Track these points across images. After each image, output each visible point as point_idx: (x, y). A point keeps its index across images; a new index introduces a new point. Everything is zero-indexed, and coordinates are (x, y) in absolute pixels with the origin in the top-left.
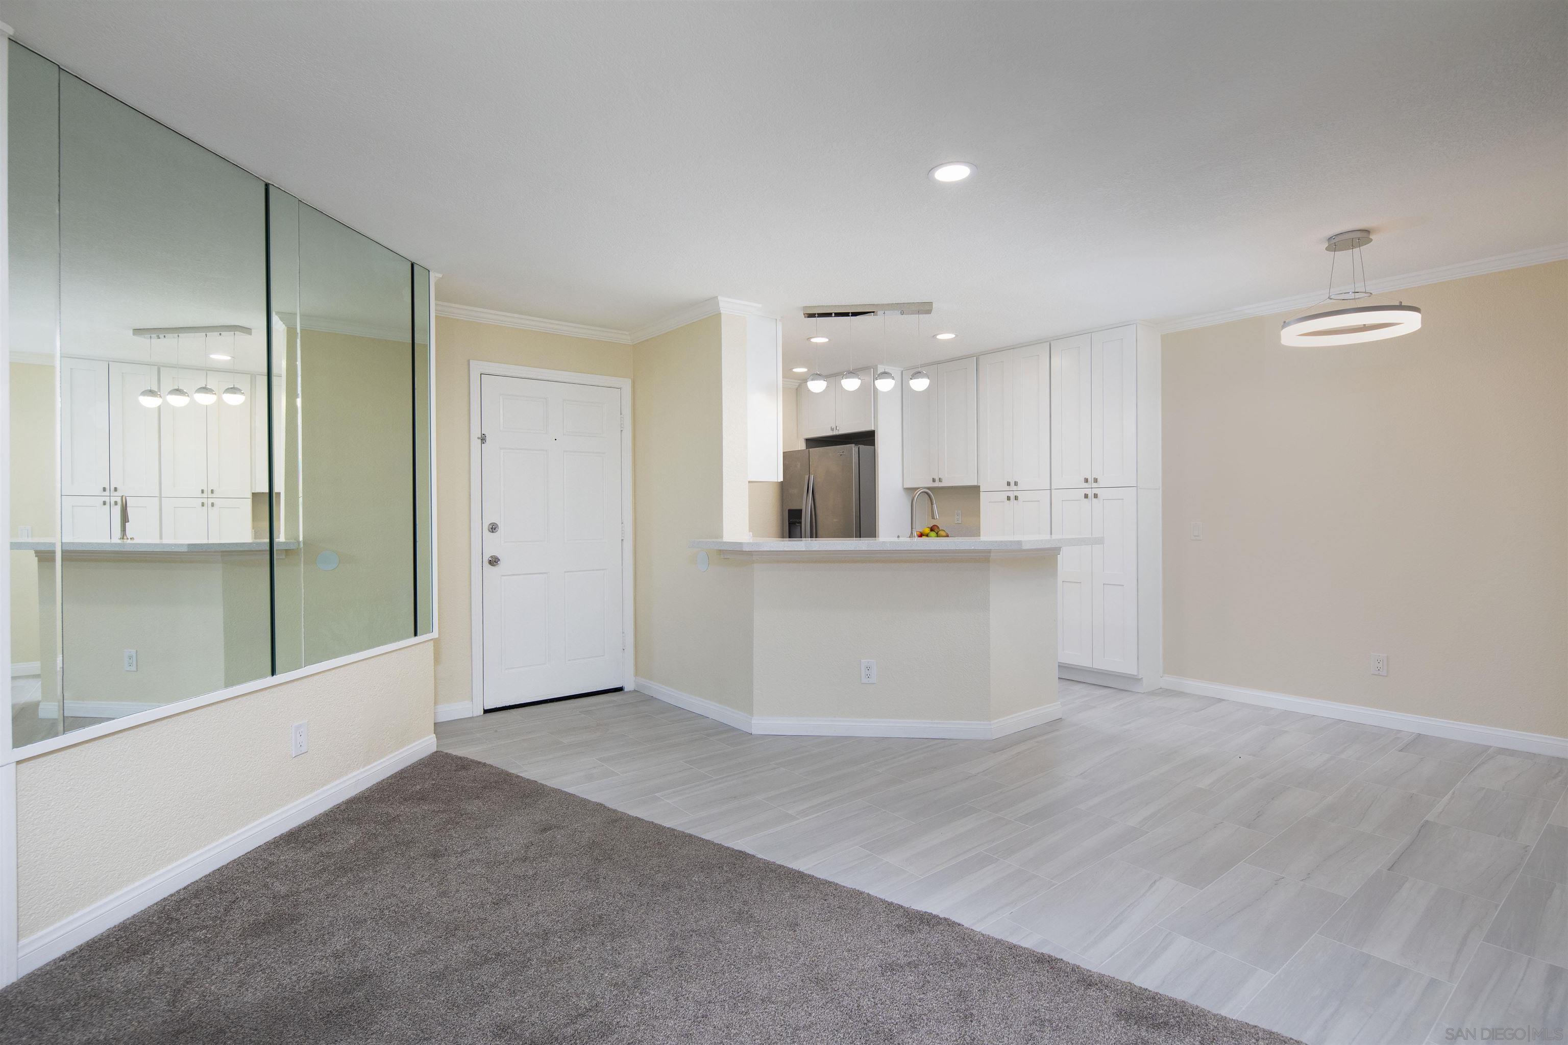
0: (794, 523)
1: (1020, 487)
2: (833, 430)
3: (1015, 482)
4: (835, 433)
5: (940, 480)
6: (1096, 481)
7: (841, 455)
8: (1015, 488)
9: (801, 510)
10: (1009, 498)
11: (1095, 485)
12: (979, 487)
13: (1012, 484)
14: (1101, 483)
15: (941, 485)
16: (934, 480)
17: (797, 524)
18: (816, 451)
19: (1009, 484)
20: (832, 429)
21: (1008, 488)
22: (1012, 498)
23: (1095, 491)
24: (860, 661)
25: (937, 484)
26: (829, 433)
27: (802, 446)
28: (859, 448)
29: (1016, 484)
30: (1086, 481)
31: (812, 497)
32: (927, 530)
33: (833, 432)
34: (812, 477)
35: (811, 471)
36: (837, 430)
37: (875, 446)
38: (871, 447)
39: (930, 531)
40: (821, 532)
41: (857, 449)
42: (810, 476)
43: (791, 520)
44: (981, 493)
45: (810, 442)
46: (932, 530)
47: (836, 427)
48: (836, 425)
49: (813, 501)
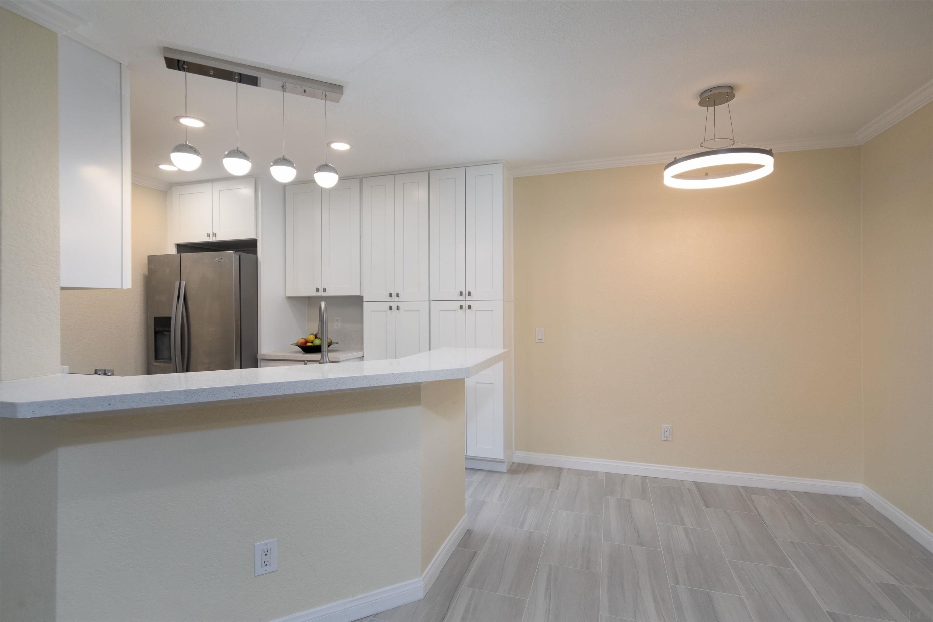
0: (162, 332)
1: (401, 298)
2: (209, 237)
3: (397, 293)
4: (212, 239)
5: (324, 290)
6: (469, 294)
7: (219, 262)
8: (397, 299)
9: (169, 319)
10: (391, 308)
11: (468, 298)
12: (362, 297)
13: (394, 295)
14: (474, 296)
15: (325, 294)
16: (318, 290)
17: (166, 333)
18: (187, 256)
19: (391, 295)
20: (209, 235)
21: (390, 299)
22: (394, 307)
23: (469, 303)
24: (254, 545)
25: (319, 294)
26: (205, 239)
27: (173, 251)
28: (240, 256)
29: (398, 295)
30: (461, 294)
31: (184, 304)
32: (312, 337)
33: (209, 238)
34: (183, 283)
35: (183, 277)
36: (214, 237)
37: (257, 254)
38: (254, 256)
39: (315, 338)
40: (195, 342)
41: (238, 257)
42: (182, 282)
43: (158, 329)
44: (364, 303)
45: (182, 248)
46: (316, 337)
47: (213, 233)
48: (213, 232)
49: (184, 307)
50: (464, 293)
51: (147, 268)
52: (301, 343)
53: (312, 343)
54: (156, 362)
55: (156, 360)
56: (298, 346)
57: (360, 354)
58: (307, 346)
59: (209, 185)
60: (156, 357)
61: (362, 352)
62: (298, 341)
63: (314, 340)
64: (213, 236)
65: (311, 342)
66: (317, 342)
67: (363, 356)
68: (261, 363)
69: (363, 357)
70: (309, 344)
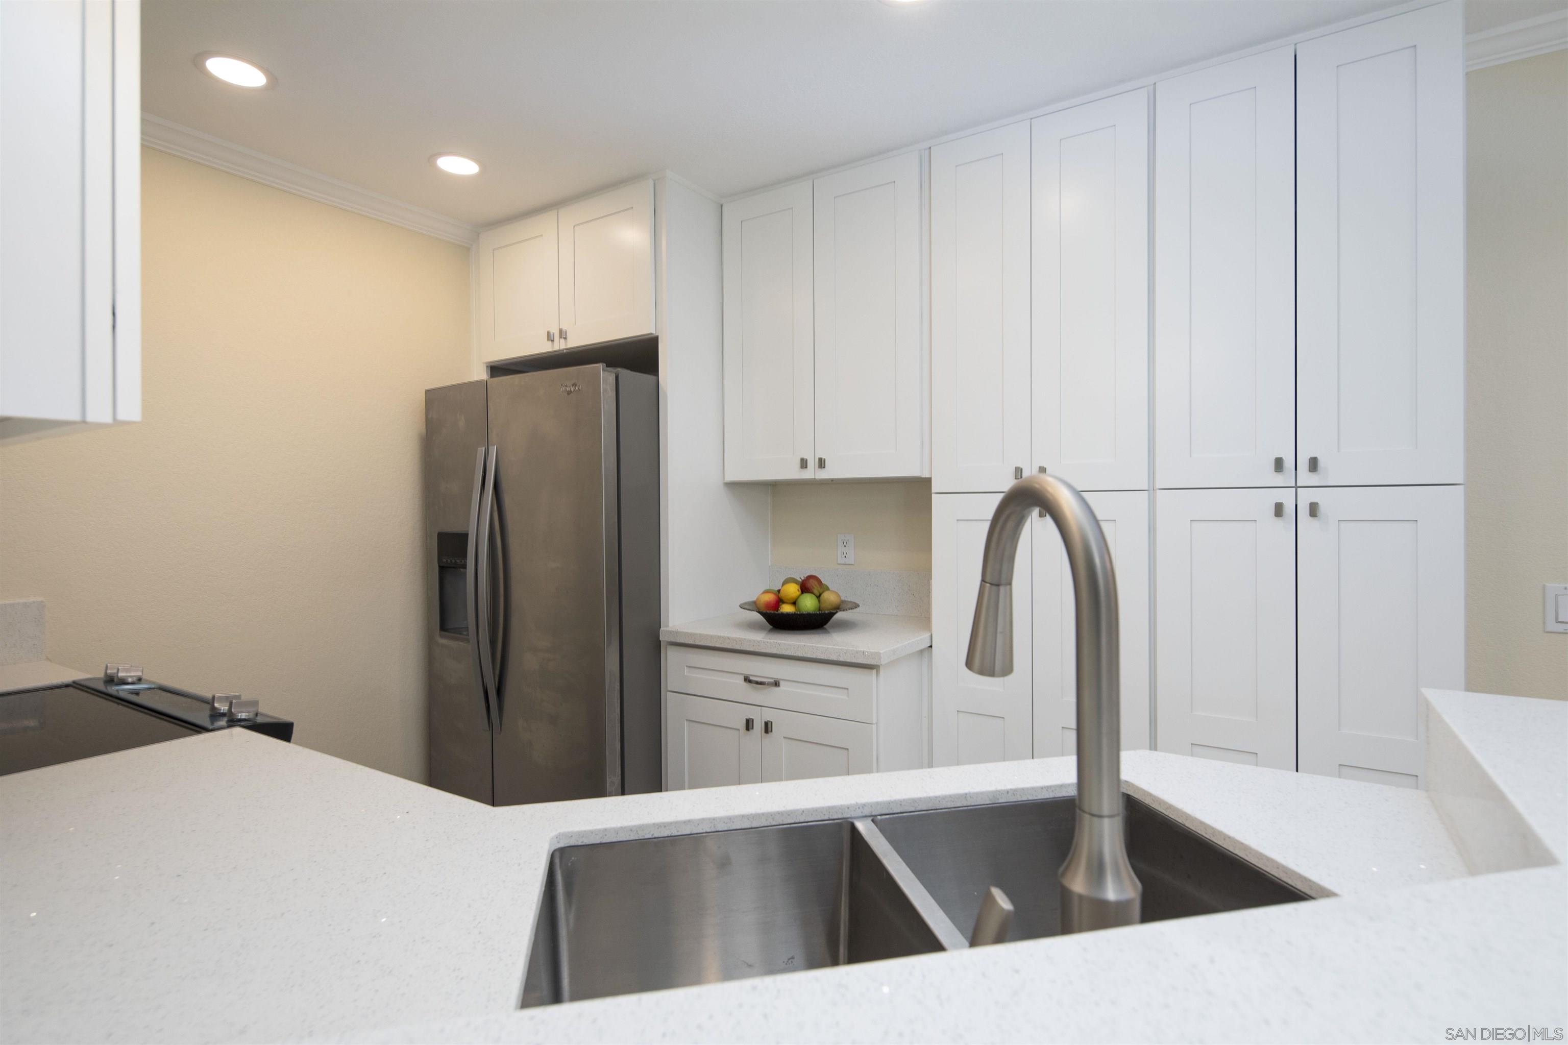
0: (452, 567)
2: (553, 341)
3: (1039, 469)
4: (559, 345)
5: (822, 464)
6: (1312, 466)
7: (569, 393)
9: (464, 537)
11: (1308, 479)
12: (929, 481)
14: (1331, 472)
15: (823, 475)
16: (804, 464)
17: (460, 569)
18: (501, 385)
20: (550, 337)
23: (1309, 496)
25: (809, 474)
26: (544, 347)
27: (480, 374)
28: (618, 376)
30: (1279, 465)
31: (494, 498)
32: (792, 590)
33: (553, 345)
34: (493, 451)
35: (493, 436)
36: (562, 340)
37: (658, 375)
38: (649, 378)
39: (800, 592)
40: (518, 594)
41: (612, 379)
42: (490, 448)
43: (445, 560)
44: (935, 498)
45: (497, 370)
46: (805, 588)
47: (561, 331)
48: (560, 327)
49: (495, 508)
50: (1289, 463)
51: (424, 420)
52: (768, 605)
53: (794, 603)
54: (441, 636)
55: (443, 633)
56: (759, 612)
57: (919, 640)
58: (782, 614)
59: (551, 216)
60: (443, 627)
61: (928, 635)
62: (757, 599)
63: (798, 597)
64: (561, 337)
65: (792, 602)
66: (808, 603)
67: (929, 645)
68: (669, 653)
69: (931, 647)
70: (787, 609)
